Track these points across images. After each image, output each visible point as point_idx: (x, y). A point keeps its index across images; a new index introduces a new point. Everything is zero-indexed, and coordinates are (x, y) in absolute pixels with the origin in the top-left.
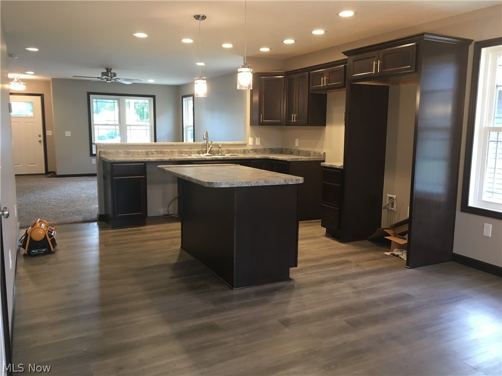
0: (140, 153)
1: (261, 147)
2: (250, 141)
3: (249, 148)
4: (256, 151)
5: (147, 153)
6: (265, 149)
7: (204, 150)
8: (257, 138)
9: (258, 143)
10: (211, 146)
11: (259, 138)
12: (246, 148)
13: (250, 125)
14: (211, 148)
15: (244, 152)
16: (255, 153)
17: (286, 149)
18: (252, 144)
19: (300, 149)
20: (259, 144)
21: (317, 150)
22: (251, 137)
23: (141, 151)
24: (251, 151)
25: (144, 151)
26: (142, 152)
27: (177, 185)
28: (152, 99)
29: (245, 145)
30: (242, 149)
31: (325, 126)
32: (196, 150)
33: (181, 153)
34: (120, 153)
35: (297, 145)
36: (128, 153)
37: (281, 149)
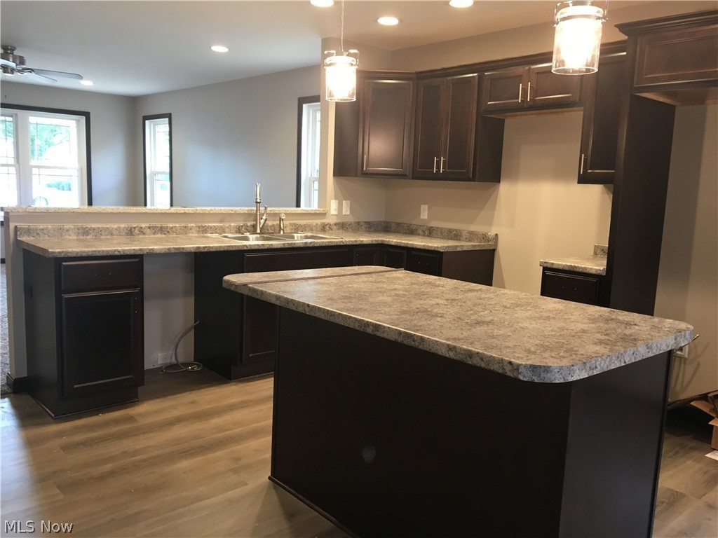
0: (114, 232)
1: (351, 220)
2: (333, 207)
3: (331, 220)
4: (343, 226)
5: (130, 232)
6: (358, 223)
7: (249, 224)
8: (344, 201)
9: (346, 210)
10: (264, 217)
11: (349, 202)
12: (326, 221)
13: (334, 176)
14: (266, 220)
15: (324, 228)
16: (341, 231)
17: (398, 224)
18: (335, 213)
19: (434, 224)
20: (348, 213)
21: (476, 228)
22: (335, 199)
23: (115, 226)
24: (334, 227)
25: (123, 226)
26: (118, 229)
27: (192, 300)
28: (83, 119)
29: (323, 215)
30: (319, 222)
31: (499, 182)
32: (233, 224)
33: (204, 230)
34: (68, 230)
35: (424, 215)
36: (86, 232)
37: (385, 222)
